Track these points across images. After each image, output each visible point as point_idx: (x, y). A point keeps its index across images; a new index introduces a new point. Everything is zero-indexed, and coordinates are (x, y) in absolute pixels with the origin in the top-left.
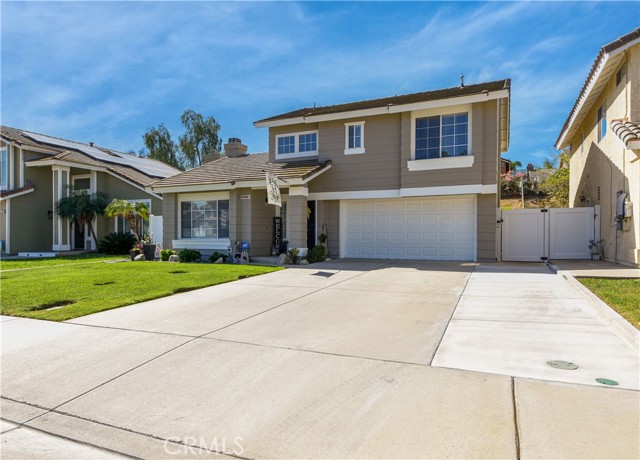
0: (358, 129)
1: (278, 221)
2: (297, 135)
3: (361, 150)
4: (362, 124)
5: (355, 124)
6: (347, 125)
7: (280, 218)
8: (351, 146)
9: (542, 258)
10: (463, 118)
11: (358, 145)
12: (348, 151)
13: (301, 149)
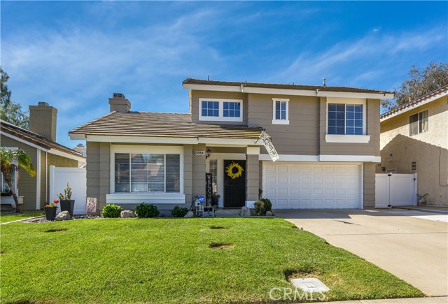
0: (284, 104)
1: (209, 177)
2: (221, 102)
3: (286, 122)
4: (287, 101)
5: (282, 100)
6: (275, 100)
7: (211, 175)
8: (278, 117)
9: (389, 206)
10: (359, 108)
11: (284, 118)
12: (275, 122)
13: (225, 114)
